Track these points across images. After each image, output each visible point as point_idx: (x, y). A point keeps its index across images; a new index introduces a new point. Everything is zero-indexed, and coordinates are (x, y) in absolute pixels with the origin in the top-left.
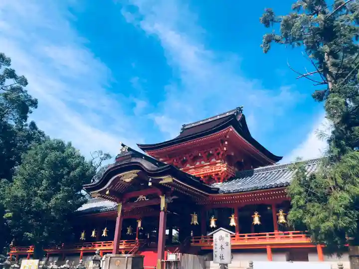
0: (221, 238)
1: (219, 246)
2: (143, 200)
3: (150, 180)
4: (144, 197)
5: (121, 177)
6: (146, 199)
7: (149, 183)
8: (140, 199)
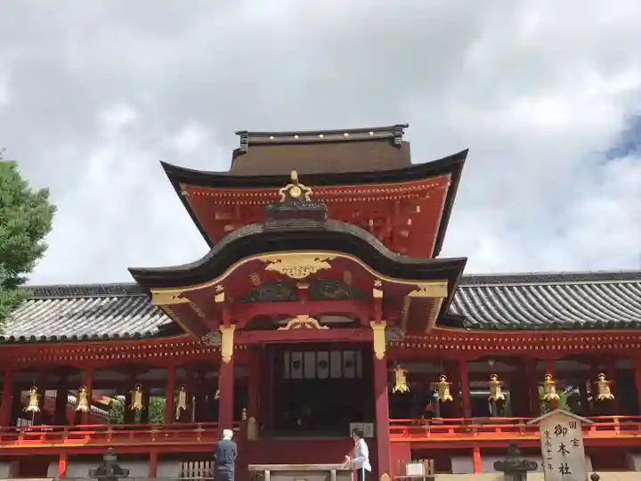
0: (560, 430)
2: (309, 327)
3: (378, 283)
4: (311, 320)
5: (269, 262)
6: (319, 327)
7: (374, 290)
8: (296, 324)
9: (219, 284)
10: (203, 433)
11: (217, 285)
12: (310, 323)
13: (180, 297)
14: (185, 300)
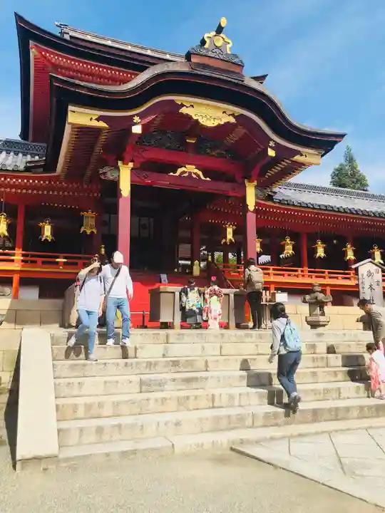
0: (370, 274)
1: (367, 286)
2: (194, 176)
3: (271, 144)
4: (196, 171)
5: (182, 105)
6: (203, 178)
7: (269, 149)
8: (184, 172)
9: (137, 115)
10: (64, 262)
11: (134, 116)
12: (195, 174)
13: (98, 120)
14: (102, 124)
